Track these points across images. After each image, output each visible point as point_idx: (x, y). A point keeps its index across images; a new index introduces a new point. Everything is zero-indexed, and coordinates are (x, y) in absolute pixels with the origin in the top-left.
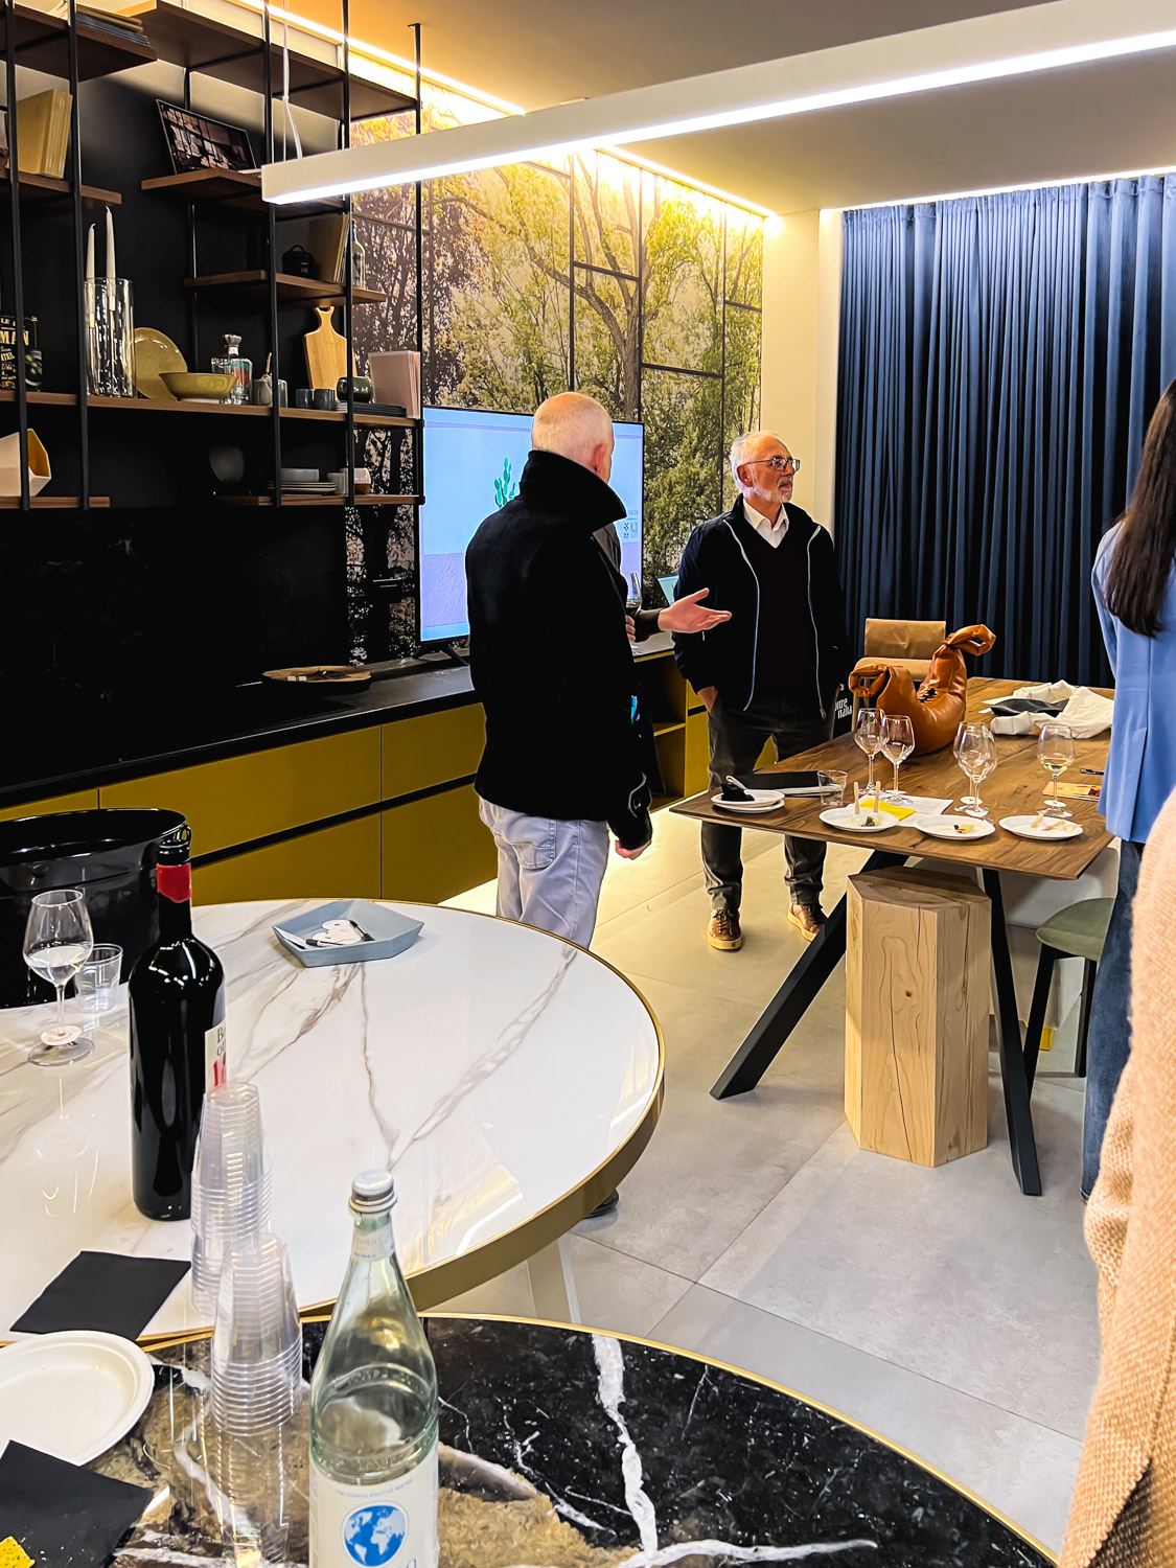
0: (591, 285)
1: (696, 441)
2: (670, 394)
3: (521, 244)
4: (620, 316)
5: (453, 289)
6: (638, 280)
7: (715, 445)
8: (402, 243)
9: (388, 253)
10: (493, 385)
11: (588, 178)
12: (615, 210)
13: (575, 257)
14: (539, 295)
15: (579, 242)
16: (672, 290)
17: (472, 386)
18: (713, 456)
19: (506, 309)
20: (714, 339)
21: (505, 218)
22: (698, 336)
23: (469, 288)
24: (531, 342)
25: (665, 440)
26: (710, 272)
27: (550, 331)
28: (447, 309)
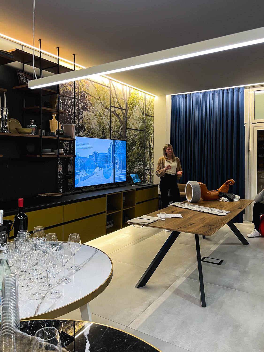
0: (115, 111)
1: (139, 145)
2: (133, 135)
3: (99, 102)
4: (122, 118)
5: (83, 111)
6: (126, 110)
7: (143, 146)
8: (72, 101)
9: (69, 103)
10: (93, 132)
11: (114, 88)
12: (120, 95)
13: (111, 105)
14: (103, 113)
15: (112, 101)
16: (133, 112)
17: (88, 132)
18: (143, 148)
19: (96, 116)
20: (143, 123)
21: (95, 96)
22: (139, 122)
23: (87, 111)
24: (101, 123)
25: (132, 145)
26: (142, 108)
27: (106, 120)
28: (82, 115)
